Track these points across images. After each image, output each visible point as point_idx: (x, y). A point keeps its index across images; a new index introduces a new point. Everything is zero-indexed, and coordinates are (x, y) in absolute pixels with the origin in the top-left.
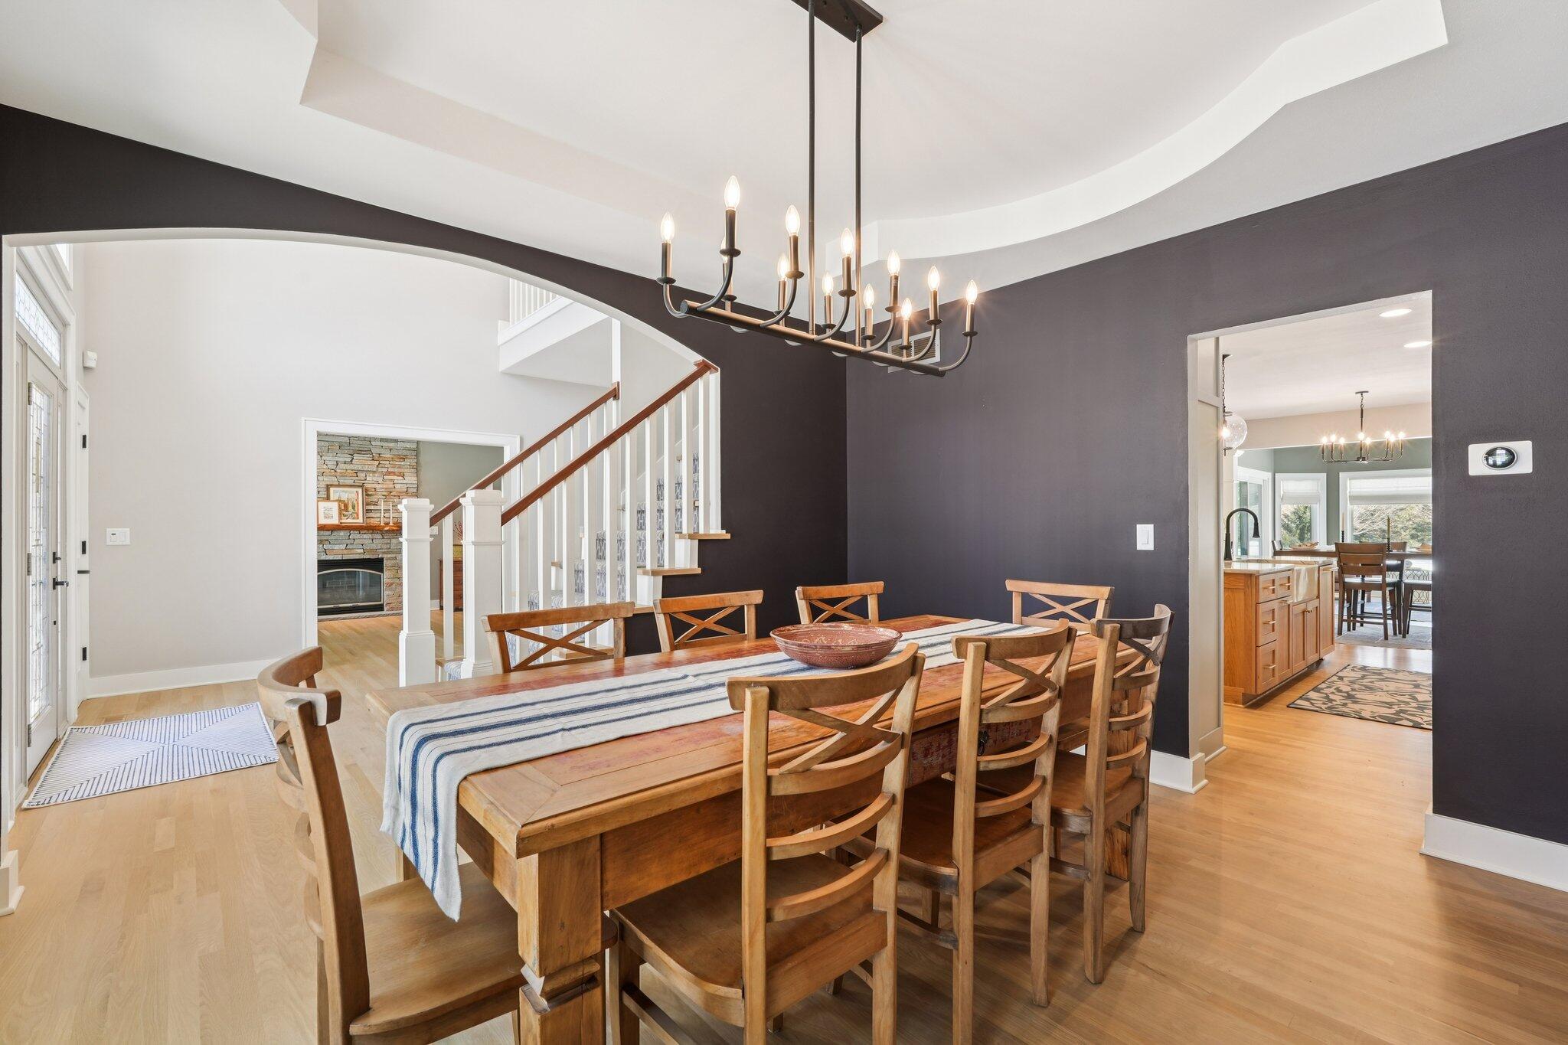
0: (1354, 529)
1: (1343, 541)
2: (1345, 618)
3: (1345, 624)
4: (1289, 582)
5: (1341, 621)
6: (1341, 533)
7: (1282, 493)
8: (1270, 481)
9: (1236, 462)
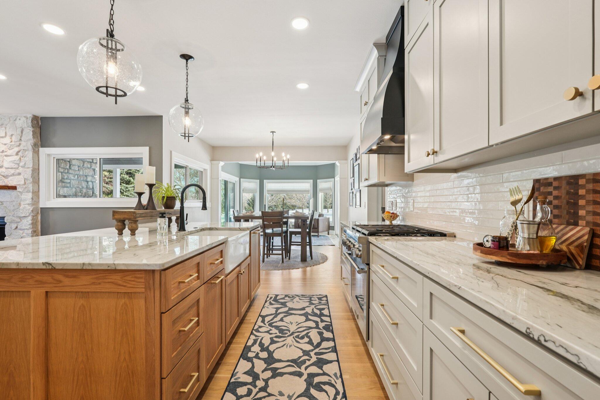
0: (268, 205)
1: (265, 210)
2: (266, 252)
3: (266, 256)
4: (222, 257)
5: (264, 254)
6: (264, 206)
7: (243, 188)
8: (238, 181)
9: (220, 168)
